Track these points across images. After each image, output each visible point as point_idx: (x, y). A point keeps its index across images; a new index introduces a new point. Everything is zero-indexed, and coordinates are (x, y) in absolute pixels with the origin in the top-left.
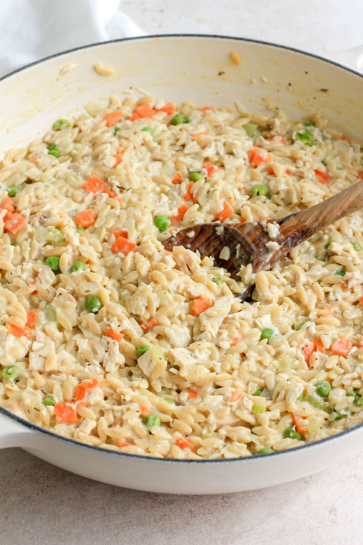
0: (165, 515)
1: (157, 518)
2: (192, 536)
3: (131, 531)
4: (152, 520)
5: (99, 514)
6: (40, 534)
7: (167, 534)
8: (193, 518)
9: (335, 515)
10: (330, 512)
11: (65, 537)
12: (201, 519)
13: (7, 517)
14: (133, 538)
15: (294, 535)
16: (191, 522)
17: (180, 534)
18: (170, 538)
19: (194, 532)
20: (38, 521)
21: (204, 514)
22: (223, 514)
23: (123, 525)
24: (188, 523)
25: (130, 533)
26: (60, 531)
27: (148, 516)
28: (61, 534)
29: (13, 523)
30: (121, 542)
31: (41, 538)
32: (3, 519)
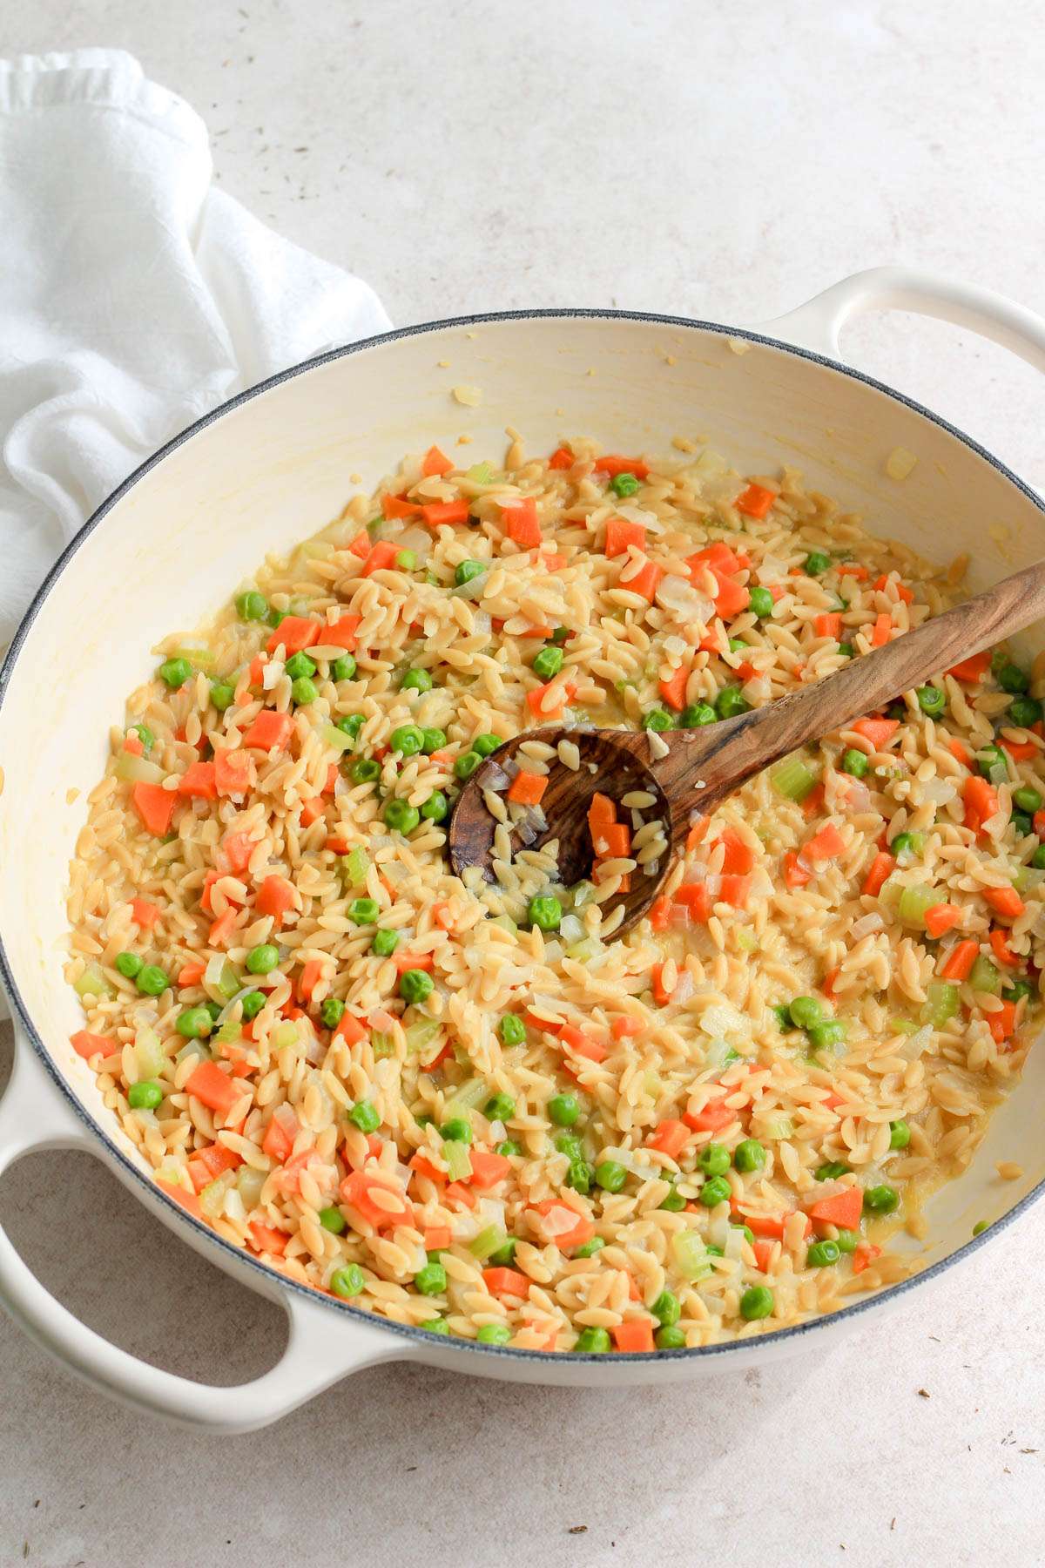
0: (432, 1415)
1: (418, 1423)
2: (489, 1456)
3: (372, 1454)
4: (408, 1427)
5: (307, 1424)
6: (197, 1477)
7: (440, 1455)
8: (487, 1416)
9: (758, 1386)
10: (748, 1379)
11: (245, 1478)
12: (502, 1416)
13: (128, 1447)
14: (376, 1468)
15: (683, 1434)
16: (484, 1424)
17: (466, 1452)
18: (446, 1462)
19: (492, 1447)
20: (189, 1449)
21: (507, 1405)
22: (542, 1402)
23: (354, 1444)
24: (478, 1428)
25: (370, 1459)
26: (235, 1466)
27: (399, 1420)
28: (238, 1473)
29: (143, 1458)
30: (354, 1478)
31: (200, 1486)
32: (122, 1452)
